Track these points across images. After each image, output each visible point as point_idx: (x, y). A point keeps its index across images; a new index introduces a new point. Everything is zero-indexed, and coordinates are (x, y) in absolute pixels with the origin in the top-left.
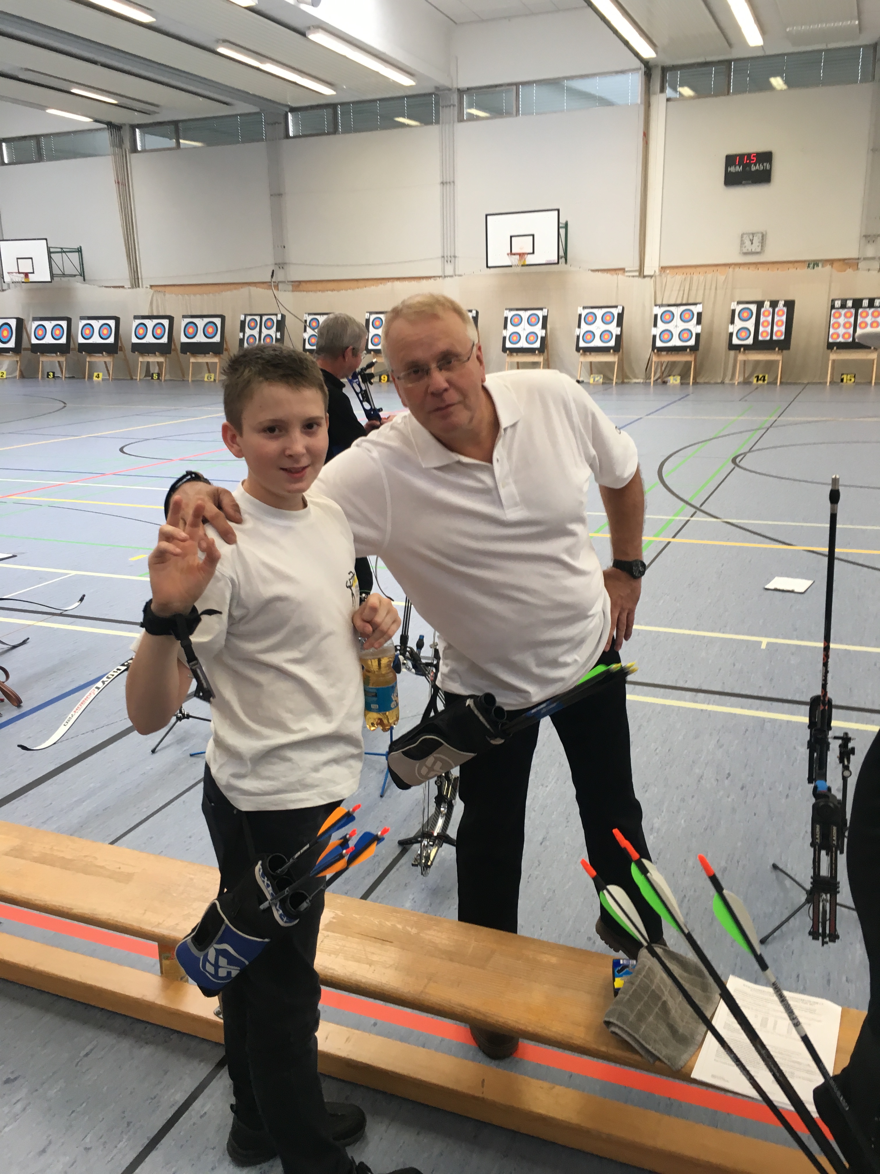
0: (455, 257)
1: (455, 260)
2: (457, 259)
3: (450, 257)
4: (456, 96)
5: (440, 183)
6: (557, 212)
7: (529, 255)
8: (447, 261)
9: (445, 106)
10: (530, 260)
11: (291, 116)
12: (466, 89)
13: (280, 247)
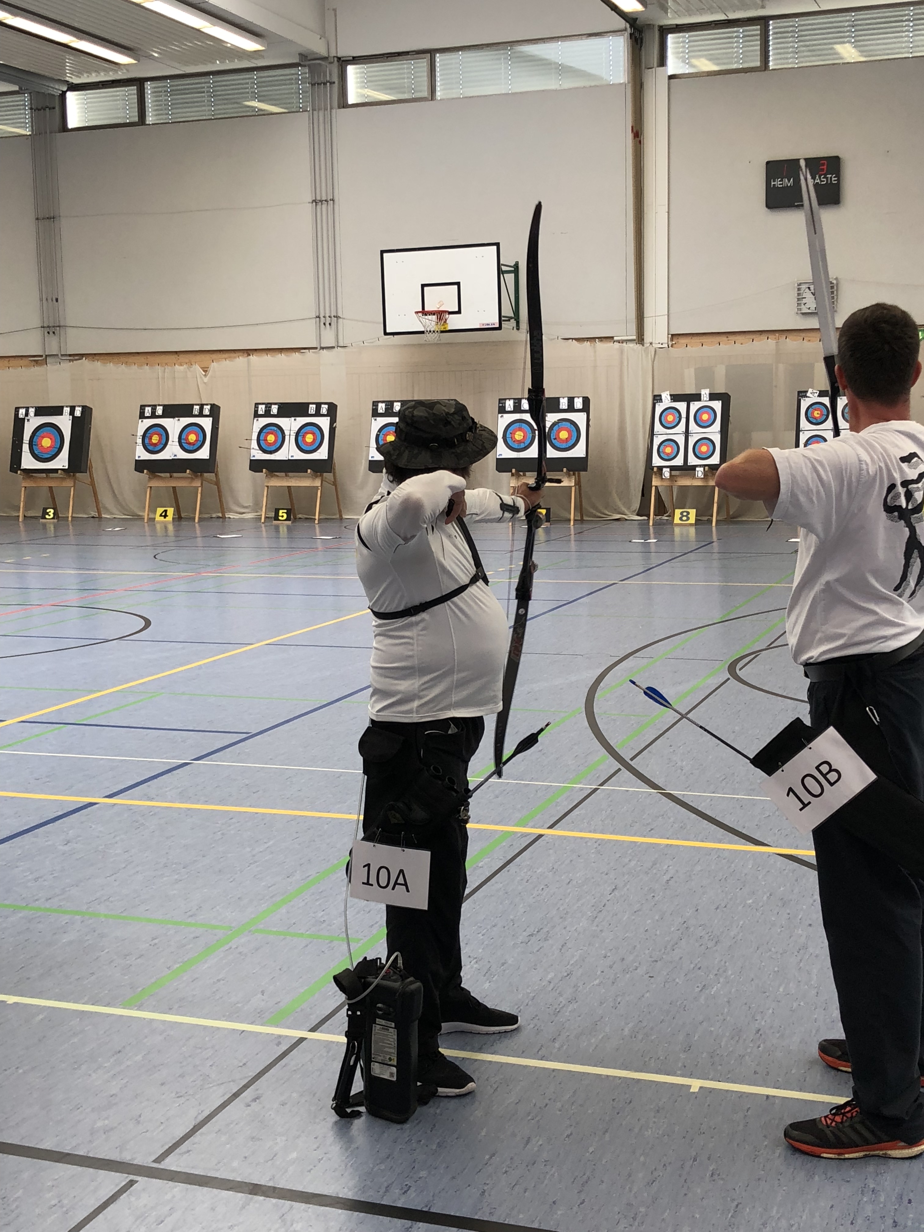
0: (337, 317)
1: (337, 322)
2: (340, 320)
3: (330, 317)
4: (335, 69)
5: (311, 201)
6: (495, 247)
7: (451, 316)
8: (324, 324)
9: (318, 84)
10: (454, 322)
11: (72, 98)
12: (351, 58)
13: (50, 301)
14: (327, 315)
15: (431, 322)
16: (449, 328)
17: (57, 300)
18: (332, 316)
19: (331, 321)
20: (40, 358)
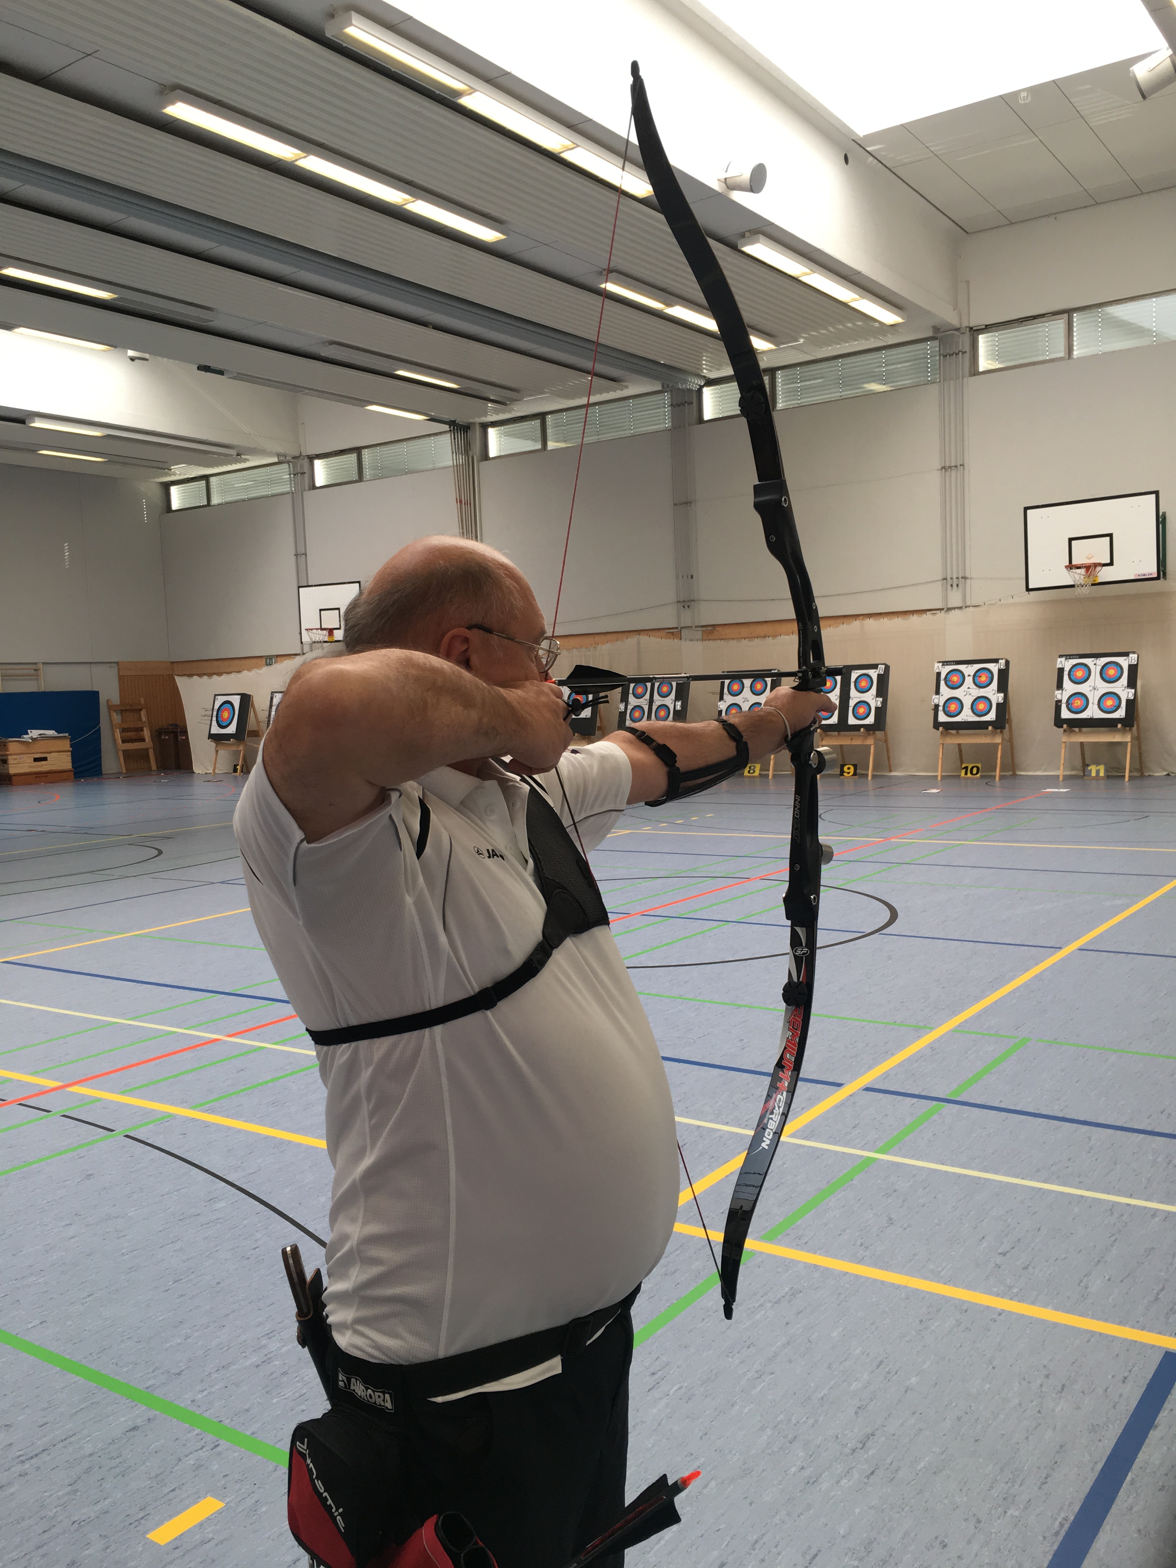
0: (965, 578)
1: (965, 583)
2: (968, 582)
3: (957, 578)
4: (966, 339)
5: (939, 467)
6: (1154, 496)
7: (1104, 568)
8: (952, 586)
9: (949, 355)
10: (1105, 574)
11: (707, 392)
12: (984, 327)
13: (685, 577)
14: (954, 577)
15: (1078, 576)
16: (1100, 580)
17: (692, 577)
18: (960, 577)
19: (959, 581)
20: (676, 630)
